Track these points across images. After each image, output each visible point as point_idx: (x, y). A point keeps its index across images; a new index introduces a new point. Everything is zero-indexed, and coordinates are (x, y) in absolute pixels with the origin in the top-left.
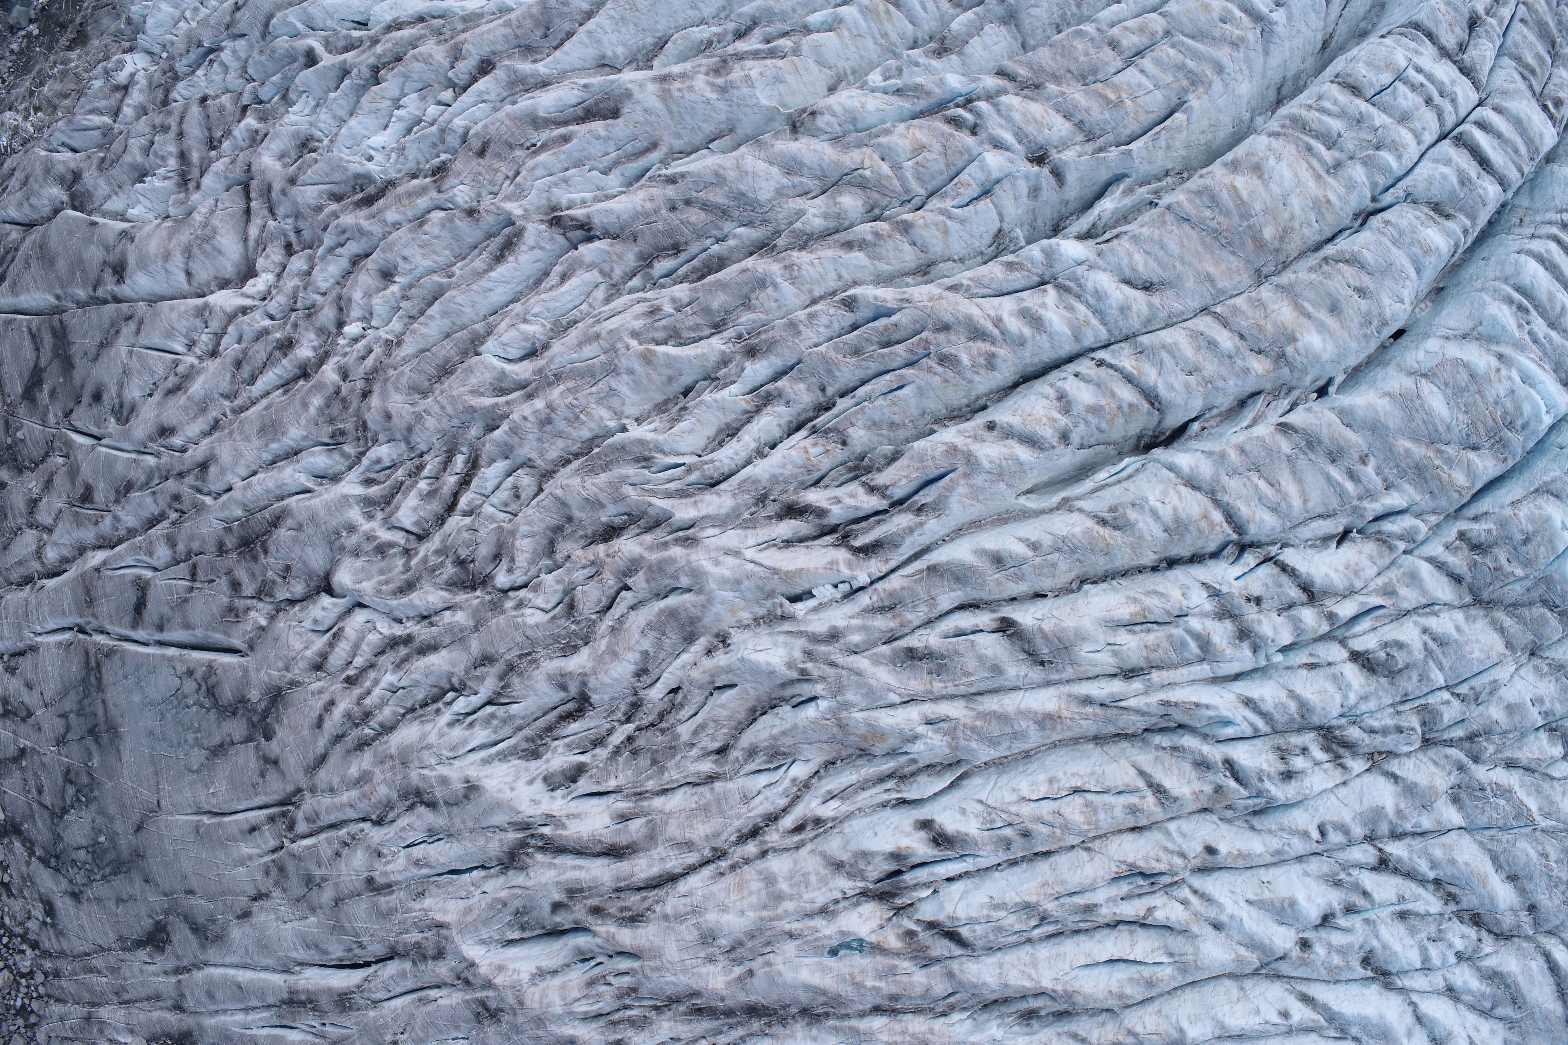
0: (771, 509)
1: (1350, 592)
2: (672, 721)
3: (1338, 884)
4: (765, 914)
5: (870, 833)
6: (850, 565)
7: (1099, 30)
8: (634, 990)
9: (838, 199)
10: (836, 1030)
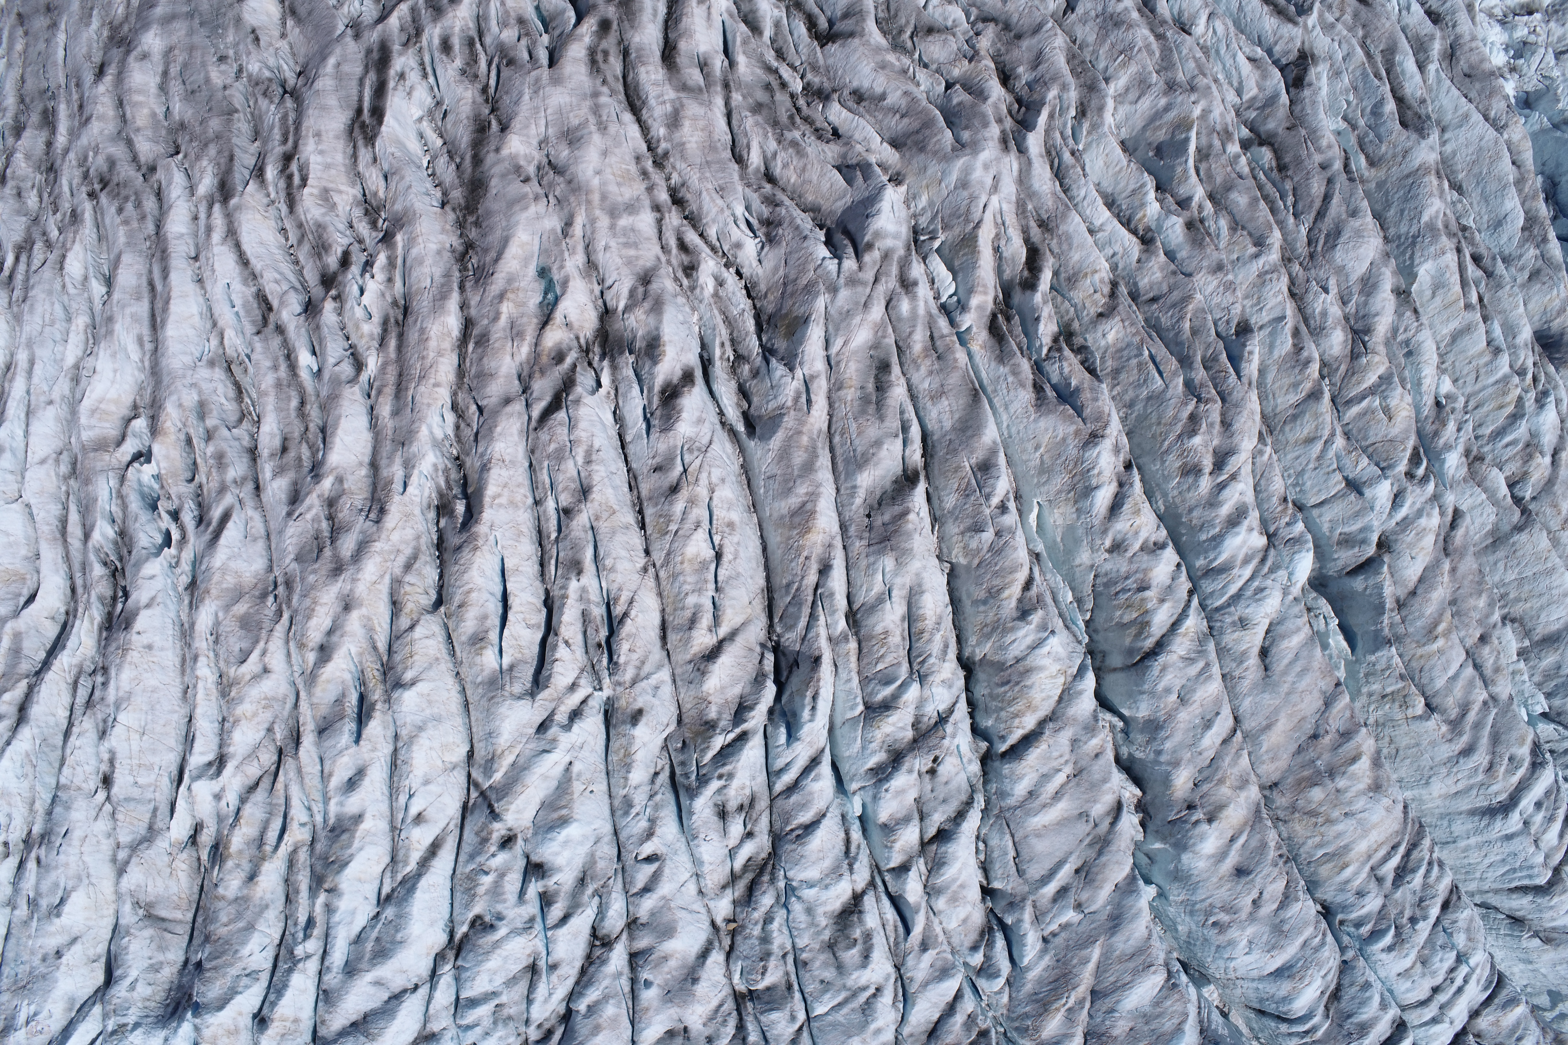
0: (1035, 232)
1: (930, 891)
2: (803, 128)
3: (582, 881)
4: (596, 197)
5: (681, 318)
6: (980, 308)
7: (1495, 626)
8: (511, 62)
9: (1339, 328)
10: (447, 275)
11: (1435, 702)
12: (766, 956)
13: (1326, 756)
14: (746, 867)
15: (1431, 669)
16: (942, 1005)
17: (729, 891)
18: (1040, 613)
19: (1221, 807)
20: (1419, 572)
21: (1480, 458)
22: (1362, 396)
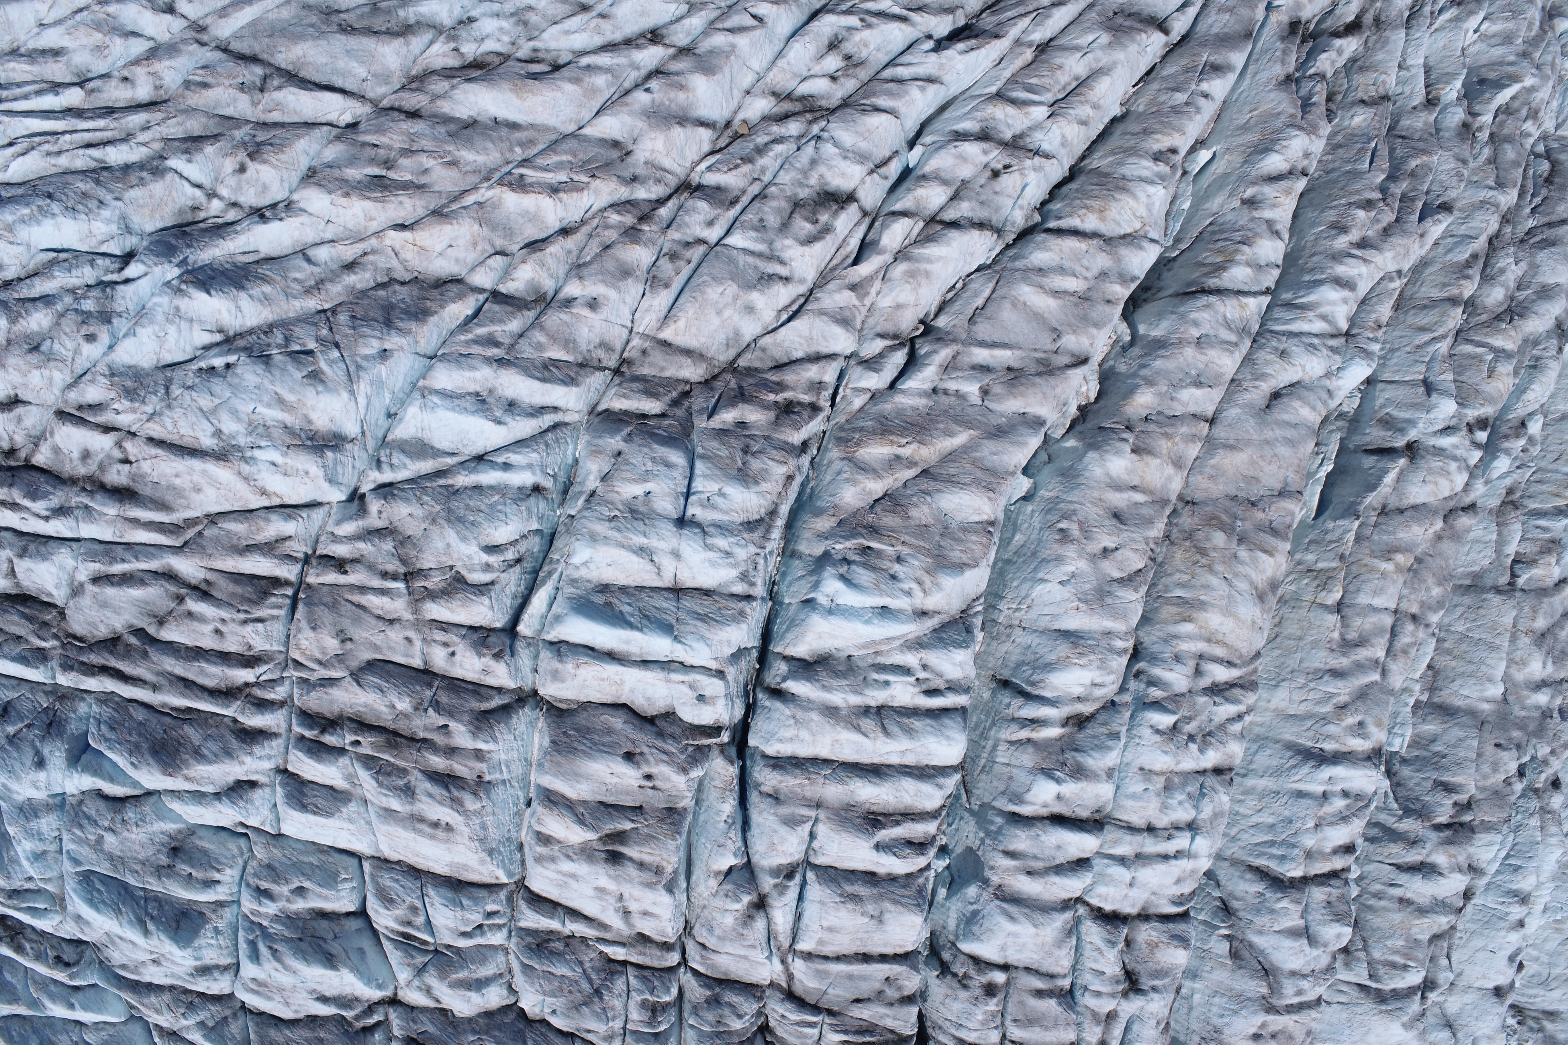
11: (1346, 611)
12: (747, 160)
13: (1248, 525)
14: (803, 98)
15: (1368, 581)
16: (812, 349)
17: (772, 100)
18: (1168, 169)
19: (1150, 452)
20: (1420, 500)
21: (1515, 505)
22: (1482, 345)
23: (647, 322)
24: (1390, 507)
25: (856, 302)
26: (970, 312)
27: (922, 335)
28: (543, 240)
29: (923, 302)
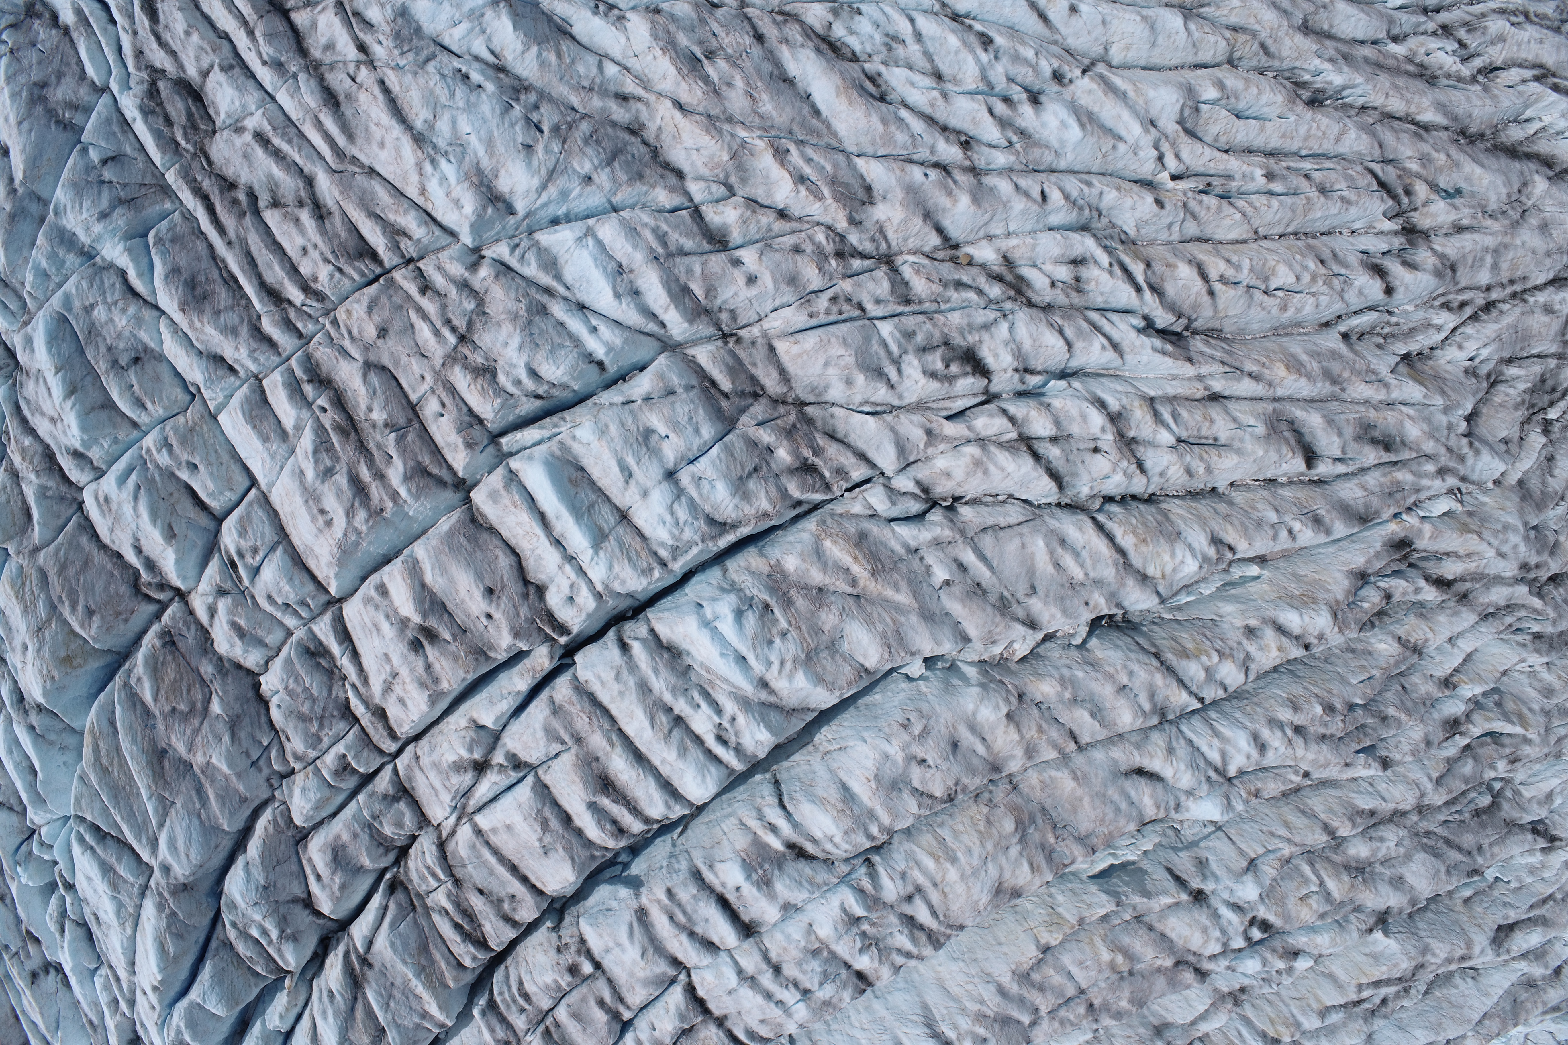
0: (1461, 588)
4: (1507, 240)
6: (1420, 535)
9: (1368, 855)
10: (1457, 119)
11: (1049, 957)
12: (944, 283)
13: (1037, 837)
15: (1083, 951)
16: (863, 447)
17: (1000, 259)
19: (1018, 727)
20: (1171, 934)
22: (1319, 876)
23: (775, 323)
24: (1146, 919)
25: (922, 446)
26: (990, 521)
27: (946, 508)
28: (762, 206)
29: (966, 487)
